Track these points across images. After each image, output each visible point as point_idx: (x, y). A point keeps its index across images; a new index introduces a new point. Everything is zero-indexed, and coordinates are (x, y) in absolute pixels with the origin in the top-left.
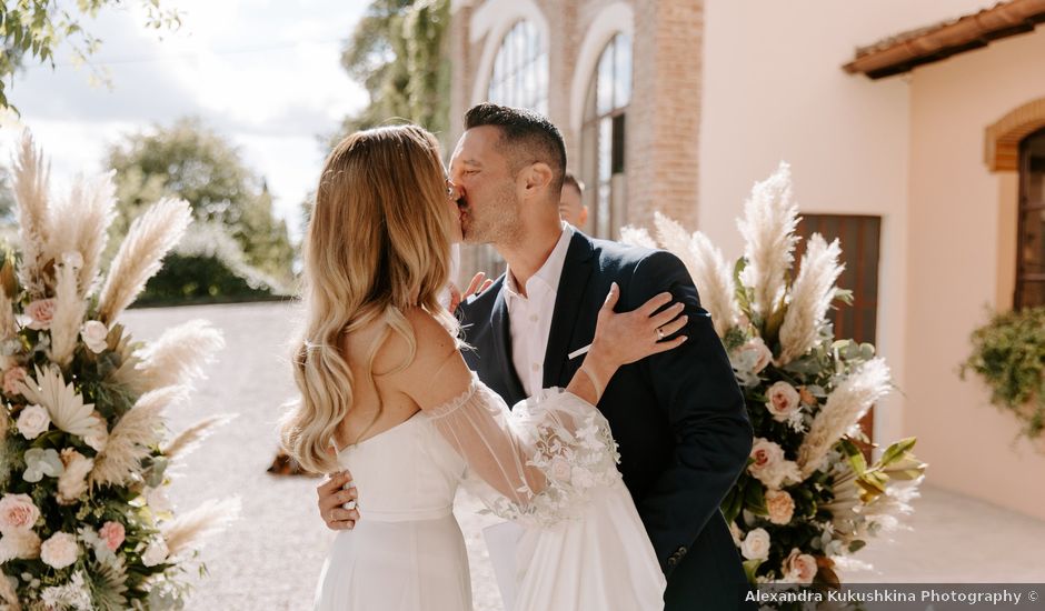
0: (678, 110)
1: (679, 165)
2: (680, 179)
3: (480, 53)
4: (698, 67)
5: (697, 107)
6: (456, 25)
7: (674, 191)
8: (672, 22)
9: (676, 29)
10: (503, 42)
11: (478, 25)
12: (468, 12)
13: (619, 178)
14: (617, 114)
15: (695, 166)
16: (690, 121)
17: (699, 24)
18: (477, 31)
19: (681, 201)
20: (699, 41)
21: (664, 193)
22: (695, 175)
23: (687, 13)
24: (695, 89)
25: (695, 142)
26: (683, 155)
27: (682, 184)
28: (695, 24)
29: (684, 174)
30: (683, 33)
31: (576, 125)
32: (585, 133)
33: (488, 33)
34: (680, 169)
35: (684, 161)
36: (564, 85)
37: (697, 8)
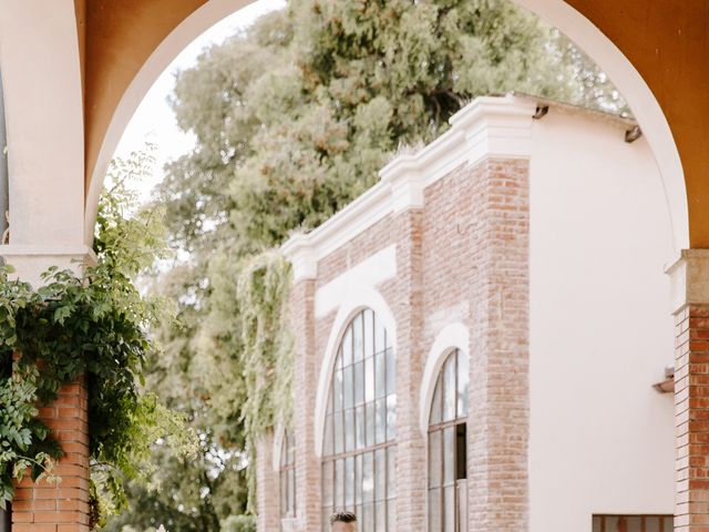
0: (507, 430)
1: (510, 477)
2: (512, 488)
3: (327, 333)
4: (524, 392)
5: (525, 425)
6: (299, 292)
7: (505, 500)
9: (505, 360)
10: (351, 324)
11: (325, 301)
12: (312, 285)
13: (462, 482)
14: (459, 422)
15: (525, 477)
16: (520, 439)
17: (525, 355)
18: (321, 311)
20: (525, 369)
21: (498, 501)
22: (525, 485)
23: (514, 347)
24: (522, 411)
25: (524, 457)
26: (514, 469)
27: (513, 493)
28: (521, 355)
29: (515, 485)
30: (511, 362)
31: (424, 428)
32: (432, 435)
33: (335, 313)
34: (510, 480)
35: (515, 473)
36: (412, 389)
37: (523, 342)
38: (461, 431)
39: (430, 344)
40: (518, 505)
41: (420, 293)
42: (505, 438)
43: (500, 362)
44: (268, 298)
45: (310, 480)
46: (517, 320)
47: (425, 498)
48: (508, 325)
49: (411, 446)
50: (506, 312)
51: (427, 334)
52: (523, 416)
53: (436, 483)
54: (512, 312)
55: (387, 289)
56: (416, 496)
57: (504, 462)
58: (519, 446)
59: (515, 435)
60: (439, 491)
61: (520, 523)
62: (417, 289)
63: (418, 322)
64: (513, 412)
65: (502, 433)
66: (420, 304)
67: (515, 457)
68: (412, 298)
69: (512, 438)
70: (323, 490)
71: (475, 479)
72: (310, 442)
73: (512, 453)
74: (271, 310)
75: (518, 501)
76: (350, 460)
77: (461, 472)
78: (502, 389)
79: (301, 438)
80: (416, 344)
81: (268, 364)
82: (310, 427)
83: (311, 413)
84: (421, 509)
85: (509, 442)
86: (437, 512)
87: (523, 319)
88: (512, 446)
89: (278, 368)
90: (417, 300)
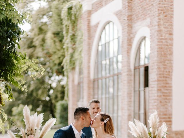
0: (165, 68)
1: (166, 87)
2: (166, 91)
3: (95, 31)
4: (171, 54)
5: (171, 67)
6: (85, 16)
7: (164, 96)
8: (162, 39)
9: (164, 41)
10: (104, 28)
11: (95, 19)
12: (90, 13)
13: (147, 88)
14: (146, 65)
15: (171, 87)
16: (169, 72)
17: (171, 39)
18: (93, 23)
19: (167, 99)
20: (172, 45)
21: (161, 96)
22: (171, 90)
23: (167, 36)
24: (170, 61)
25: (171, 79)
26: (167, 84)
27: (166, 93)
28: (170, 39)
29: (167, 90)
30: (166, 42)
31: (132, 68)
32: (135, 70)
33: (98, 23)
34: (166, 88)
35: (167, 85)
36: (128, 52)
37: (171, 34)
38: (147, 69)
39: (134, 35)
40: (168, 98)
41: (131, 16)
42: (164, 71)
43: (162, 42)
44: (73, 18)
45: (89, 88)
46: (169, 25)
47: (133, 95)
48: (165, 28)
49: (128, 75)
50: (165, 22)
51: (133, 31)
52: (171, 63)
53: (137, 89)
54: (167, 22)
55: (118, 14)
56: (129, 94)
57: (163, 81)
58: (169, 75)
59: (167, 70)
60: (138, 92)
61: (169, 104)
62: (130, 14)
63: (130, 26)
64: (167, 62)
65: (162, 69)
66: (131, 20)
67: (167, 79)
68: (128, 17)
69: (166, 72)
70: (94, 91)
71: (152, 87)
72: (89, 73)
73: (166, 77)
74: (74, 23)
75: (169, 96)
76: (104, 80)
77: (146, 85)
78: (163, 53)
79: (85, 72)
80: (129, 35)
81: (73, 43)
82: (89, 67)
83: (89, 62)
84: (130, 99)
85: (165, 73)
86: (137, 100)
87: (171, 25)
88: (166, 75)
89: (77, 45)
90: (130, 18)
